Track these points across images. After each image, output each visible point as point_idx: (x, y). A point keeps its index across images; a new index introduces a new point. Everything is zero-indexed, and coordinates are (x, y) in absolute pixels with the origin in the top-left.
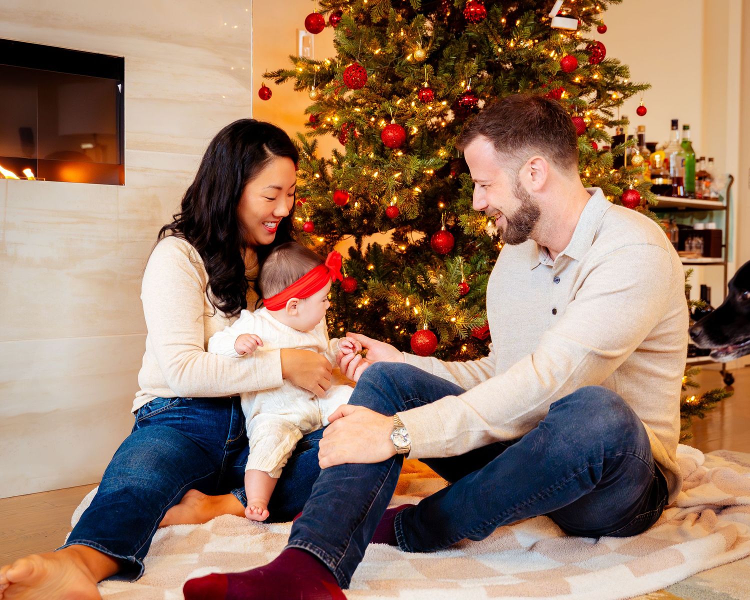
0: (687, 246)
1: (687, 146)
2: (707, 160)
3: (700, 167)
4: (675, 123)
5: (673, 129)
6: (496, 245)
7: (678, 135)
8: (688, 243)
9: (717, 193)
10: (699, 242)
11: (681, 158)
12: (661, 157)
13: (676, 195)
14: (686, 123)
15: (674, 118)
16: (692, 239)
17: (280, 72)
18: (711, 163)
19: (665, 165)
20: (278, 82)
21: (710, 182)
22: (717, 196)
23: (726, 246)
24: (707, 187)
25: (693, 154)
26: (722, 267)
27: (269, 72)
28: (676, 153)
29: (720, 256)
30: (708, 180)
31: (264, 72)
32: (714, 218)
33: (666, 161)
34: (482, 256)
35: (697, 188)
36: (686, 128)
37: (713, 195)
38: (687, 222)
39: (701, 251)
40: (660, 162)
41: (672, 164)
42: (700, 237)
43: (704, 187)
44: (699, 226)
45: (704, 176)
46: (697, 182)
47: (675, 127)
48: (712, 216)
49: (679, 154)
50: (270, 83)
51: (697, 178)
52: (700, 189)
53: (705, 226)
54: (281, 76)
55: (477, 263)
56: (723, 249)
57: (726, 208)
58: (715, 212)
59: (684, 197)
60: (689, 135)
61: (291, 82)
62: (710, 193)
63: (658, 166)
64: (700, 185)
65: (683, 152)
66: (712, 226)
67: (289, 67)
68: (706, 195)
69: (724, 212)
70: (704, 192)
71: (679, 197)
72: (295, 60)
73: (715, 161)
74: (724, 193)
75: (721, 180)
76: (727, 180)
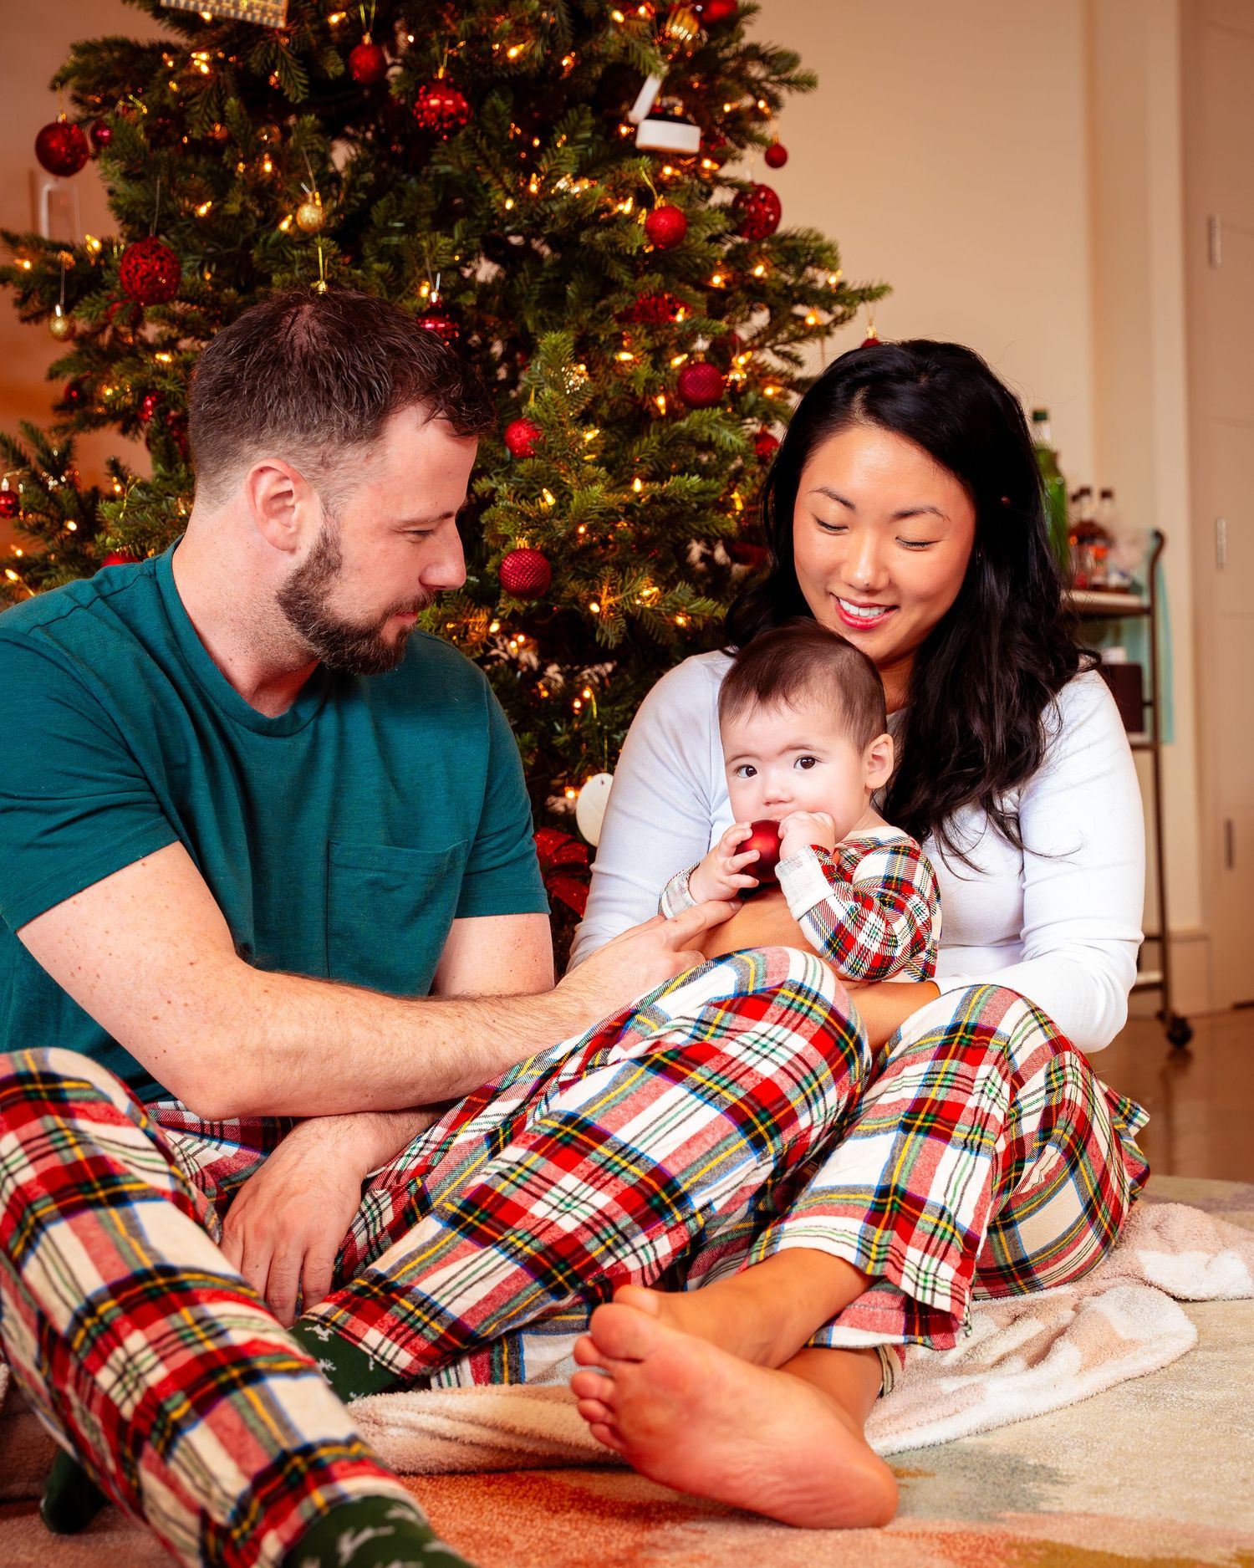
2: (1097, 492)
3: (1080, 512)
9: (1123, 575)
14: (1041, 404)
18: (1107, 503)
21: (1105, 550)
22: (1126, 582)
23: (1153, 703)
24: (1099, 559)
25: (1058, 481)
26: (1146, 758)
29: (1143, 730)
30: (1099, 543)
32: (1125, 637)
35: (1075, 561)
37: (1114, 580)
43: (1089, 561)
45: (1093, 534)
46: (1074, 546)
48: (1118, 632)
51: (1074, 539)
52: (1082, 563)
56: (1148, 713)
57: (1149, 611)
58: (1126, 623)
60: (1047, 435)
62: (1106, 574)
64: (1081, 557)
66: (1121, 656)
68: (1098, 579)
69: (1145, 621)
70: (1093, 573)
73: (1119, 495)
74: (1140, 575)
75: (1134, 542)
76: (1150, 544)
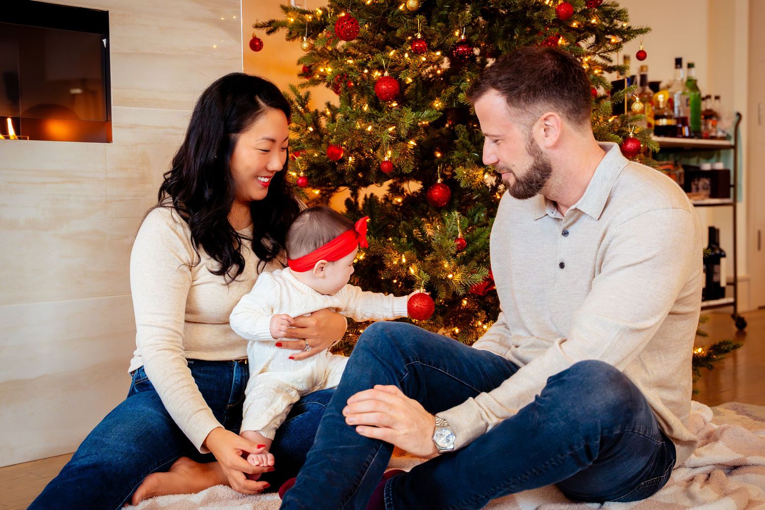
0: (694, 187)
1: (692, 84)
2: (713, 98)
3: (706, 105)
4: (678, 62)
5: (676, 68)
6: (495, 196)
7: (683, 73)
8: (695, 184)
9: (723, 132)
10: (706, 184)
11: (685, 97)
12: (664, 98)
13: (680, 136)
14: (691, 61)
15: (678, 56)
16: (699, 180)
17: (271, 23)
18: (717, 101)
19: (669, 105)
20: (269, 33)
21: (716, 121)
22: (725, 135)
23: (735, 186)
24: (713, 126)
25: (698, 93)
26: (731, 208)
27: (260, 22)
28: (680, 92)
29: (728, 196)
30: (714, 119)
31: (255, 22)
32: (722, 158)
33: (671, 101)
34: (479, 208)
35: (703, 128)
36: (690, 66)
37: (720, 134)
38: (693, 162)
39: (708, 192)
40: (664, 102)
41: (677, 103)
42: (707, 178)
43: (710, 126)
44: (706, 166)
45: (710, 115)
46: (702, 121)
47: (679, 66)
48: (719, 156)
49: (683, 94)
50: (261, 34)
51: (702, 117)
52: (706, 128)
53: (712, 166)
54: (272, 27)
55: (475, 215)
56: (732, 190)
57: (734, 147)
58: (723, 152)
59: (690, 137)
60: (694, 73)
61: (283, 33)
62: (716, 132)
63: (661, 106)
64: (706, 125)
65: (687, 91)
66: (719, 166)
67: (280, 16)
68: (713, 134)
69: (732, 151)
70: (711, 131)
71: (685, 137)
72: (286, 9)
73: (722, 98)
74: (731, 132)
75: (728, 119)
76: (735, 119)
